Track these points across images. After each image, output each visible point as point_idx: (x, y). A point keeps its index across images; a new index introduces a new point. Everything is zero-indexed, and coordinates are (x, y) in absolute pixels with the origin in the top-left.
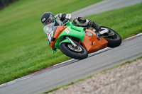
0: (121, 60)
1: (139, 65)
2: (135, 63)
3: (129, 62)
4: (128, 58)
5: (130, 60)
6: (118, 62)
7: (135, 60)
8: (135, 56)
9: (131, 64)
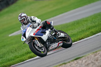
0: (59, 62)
1: (72, 66)
2: (69, 64)
3: (65, 64)
4: (64, 61)
5: (65, 62)
6: (57, 63)
7: (69, 62)
8: (69, 59)
9: (66, 65)
